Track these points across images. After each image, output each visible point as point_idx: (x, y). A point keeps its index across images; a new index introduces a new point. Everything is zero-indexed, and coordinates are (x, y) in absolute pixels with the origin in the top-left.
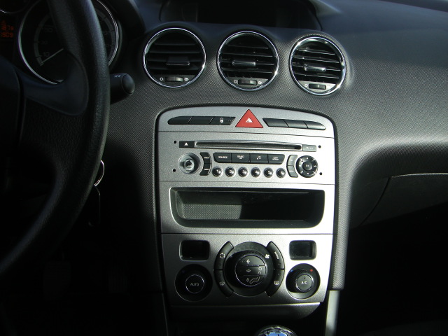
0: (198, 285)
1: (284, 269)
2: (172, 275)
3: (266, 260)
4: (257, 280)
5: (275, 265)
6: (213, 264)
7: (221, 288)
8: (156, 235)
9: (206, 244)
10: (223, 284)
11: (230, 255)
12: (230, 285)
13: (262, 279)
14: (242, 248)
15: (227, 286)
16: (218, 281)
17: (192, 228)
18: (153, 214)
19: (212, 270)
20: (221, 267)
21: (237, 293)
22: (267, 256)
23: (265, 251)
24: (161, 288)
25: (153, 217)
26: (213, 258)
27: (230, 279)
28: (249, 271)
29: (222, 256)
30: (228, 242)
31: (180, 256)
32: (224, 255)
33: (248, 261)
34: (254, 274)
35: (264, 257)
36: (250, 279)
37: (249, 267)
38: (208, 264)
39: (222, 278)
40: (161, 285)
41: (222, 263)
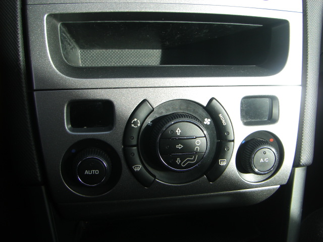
0: (96, 172)
1: (233, 141)
2: (55, 158)
3: (206, 126)
4: (193, 160)
5: (220, 134)
6: (121, 138)
7: (137, 175)
8: (25, 94)
9: (108, 106)
10: (138, 168)
11: (149, 121)
12: (150, 169)
13: (202, 158)
14: (167, 110)
15: (144, 171)
16: (130, 165)
17: (84, 80)
18: (18, 59)
19: (119, 148)
20: (134, 142)
21: (161, 179)
22: (207, 121)
23: (204, 113)
24: (39, 179)
25: (18, 65)
26: (120, 127)
27: (151, 159)
28: (180, 146)
29: (135, 123)
30: (145, 101)
31: (67, 127)
32: (138, 121)
33: (178, 132)
34: (188, 151)
35: (202, 122)
36: (182, 160)
37: (180, 140)
38: (113, 136)
39: (137, 158)
40: (39, 175)
41: (135, 135)
